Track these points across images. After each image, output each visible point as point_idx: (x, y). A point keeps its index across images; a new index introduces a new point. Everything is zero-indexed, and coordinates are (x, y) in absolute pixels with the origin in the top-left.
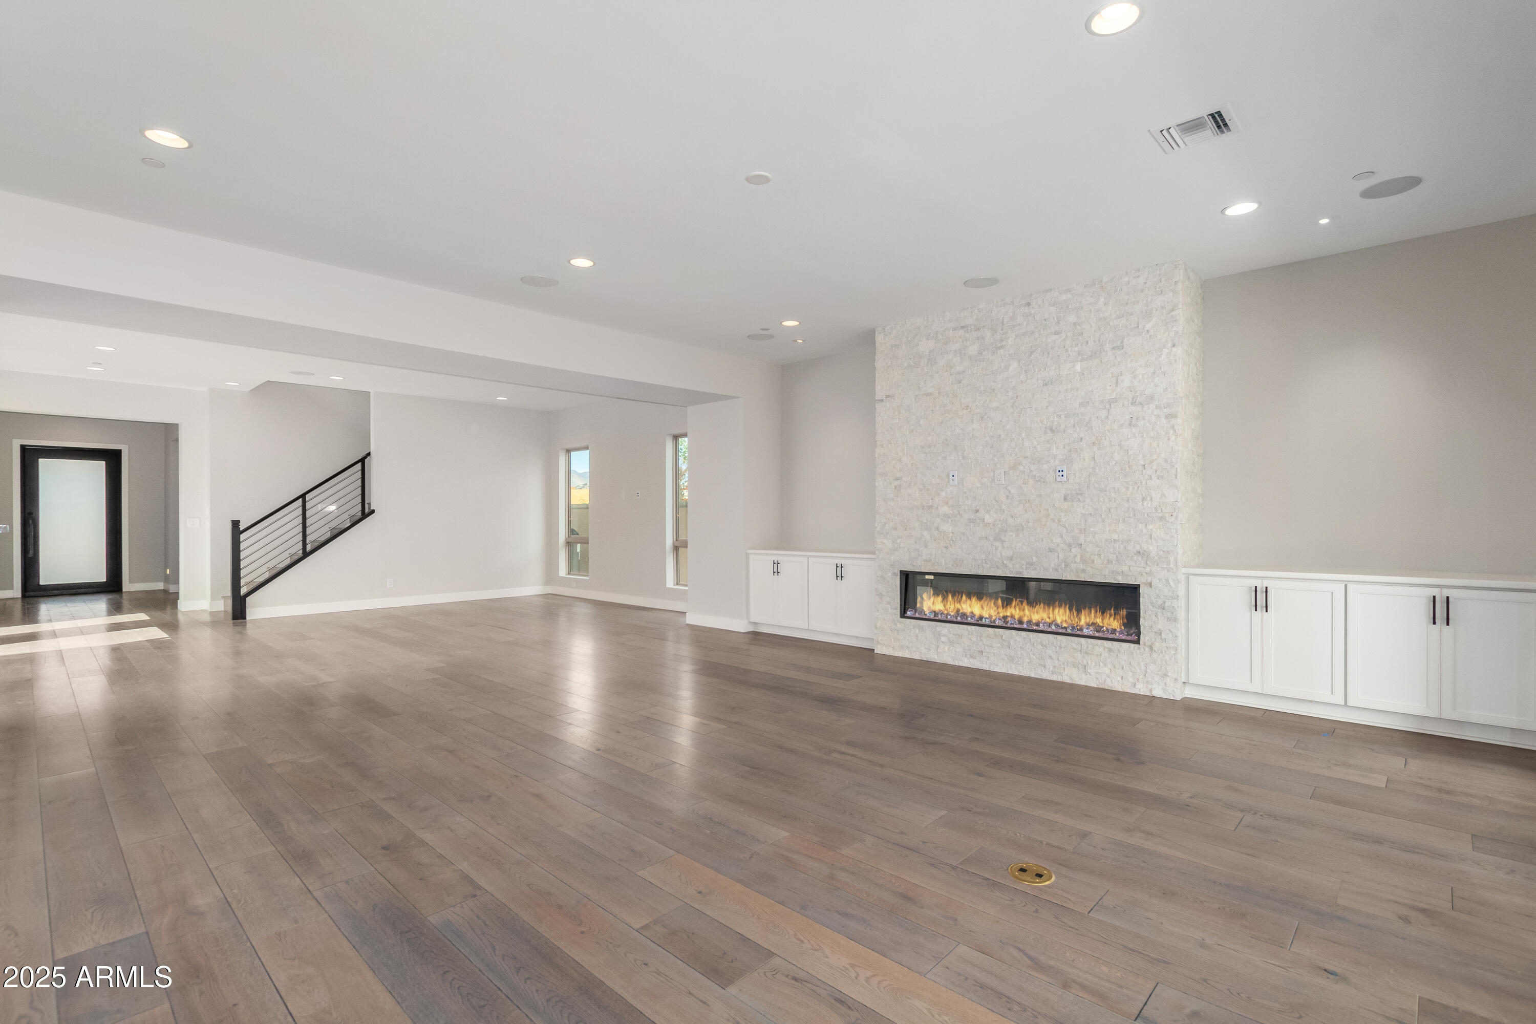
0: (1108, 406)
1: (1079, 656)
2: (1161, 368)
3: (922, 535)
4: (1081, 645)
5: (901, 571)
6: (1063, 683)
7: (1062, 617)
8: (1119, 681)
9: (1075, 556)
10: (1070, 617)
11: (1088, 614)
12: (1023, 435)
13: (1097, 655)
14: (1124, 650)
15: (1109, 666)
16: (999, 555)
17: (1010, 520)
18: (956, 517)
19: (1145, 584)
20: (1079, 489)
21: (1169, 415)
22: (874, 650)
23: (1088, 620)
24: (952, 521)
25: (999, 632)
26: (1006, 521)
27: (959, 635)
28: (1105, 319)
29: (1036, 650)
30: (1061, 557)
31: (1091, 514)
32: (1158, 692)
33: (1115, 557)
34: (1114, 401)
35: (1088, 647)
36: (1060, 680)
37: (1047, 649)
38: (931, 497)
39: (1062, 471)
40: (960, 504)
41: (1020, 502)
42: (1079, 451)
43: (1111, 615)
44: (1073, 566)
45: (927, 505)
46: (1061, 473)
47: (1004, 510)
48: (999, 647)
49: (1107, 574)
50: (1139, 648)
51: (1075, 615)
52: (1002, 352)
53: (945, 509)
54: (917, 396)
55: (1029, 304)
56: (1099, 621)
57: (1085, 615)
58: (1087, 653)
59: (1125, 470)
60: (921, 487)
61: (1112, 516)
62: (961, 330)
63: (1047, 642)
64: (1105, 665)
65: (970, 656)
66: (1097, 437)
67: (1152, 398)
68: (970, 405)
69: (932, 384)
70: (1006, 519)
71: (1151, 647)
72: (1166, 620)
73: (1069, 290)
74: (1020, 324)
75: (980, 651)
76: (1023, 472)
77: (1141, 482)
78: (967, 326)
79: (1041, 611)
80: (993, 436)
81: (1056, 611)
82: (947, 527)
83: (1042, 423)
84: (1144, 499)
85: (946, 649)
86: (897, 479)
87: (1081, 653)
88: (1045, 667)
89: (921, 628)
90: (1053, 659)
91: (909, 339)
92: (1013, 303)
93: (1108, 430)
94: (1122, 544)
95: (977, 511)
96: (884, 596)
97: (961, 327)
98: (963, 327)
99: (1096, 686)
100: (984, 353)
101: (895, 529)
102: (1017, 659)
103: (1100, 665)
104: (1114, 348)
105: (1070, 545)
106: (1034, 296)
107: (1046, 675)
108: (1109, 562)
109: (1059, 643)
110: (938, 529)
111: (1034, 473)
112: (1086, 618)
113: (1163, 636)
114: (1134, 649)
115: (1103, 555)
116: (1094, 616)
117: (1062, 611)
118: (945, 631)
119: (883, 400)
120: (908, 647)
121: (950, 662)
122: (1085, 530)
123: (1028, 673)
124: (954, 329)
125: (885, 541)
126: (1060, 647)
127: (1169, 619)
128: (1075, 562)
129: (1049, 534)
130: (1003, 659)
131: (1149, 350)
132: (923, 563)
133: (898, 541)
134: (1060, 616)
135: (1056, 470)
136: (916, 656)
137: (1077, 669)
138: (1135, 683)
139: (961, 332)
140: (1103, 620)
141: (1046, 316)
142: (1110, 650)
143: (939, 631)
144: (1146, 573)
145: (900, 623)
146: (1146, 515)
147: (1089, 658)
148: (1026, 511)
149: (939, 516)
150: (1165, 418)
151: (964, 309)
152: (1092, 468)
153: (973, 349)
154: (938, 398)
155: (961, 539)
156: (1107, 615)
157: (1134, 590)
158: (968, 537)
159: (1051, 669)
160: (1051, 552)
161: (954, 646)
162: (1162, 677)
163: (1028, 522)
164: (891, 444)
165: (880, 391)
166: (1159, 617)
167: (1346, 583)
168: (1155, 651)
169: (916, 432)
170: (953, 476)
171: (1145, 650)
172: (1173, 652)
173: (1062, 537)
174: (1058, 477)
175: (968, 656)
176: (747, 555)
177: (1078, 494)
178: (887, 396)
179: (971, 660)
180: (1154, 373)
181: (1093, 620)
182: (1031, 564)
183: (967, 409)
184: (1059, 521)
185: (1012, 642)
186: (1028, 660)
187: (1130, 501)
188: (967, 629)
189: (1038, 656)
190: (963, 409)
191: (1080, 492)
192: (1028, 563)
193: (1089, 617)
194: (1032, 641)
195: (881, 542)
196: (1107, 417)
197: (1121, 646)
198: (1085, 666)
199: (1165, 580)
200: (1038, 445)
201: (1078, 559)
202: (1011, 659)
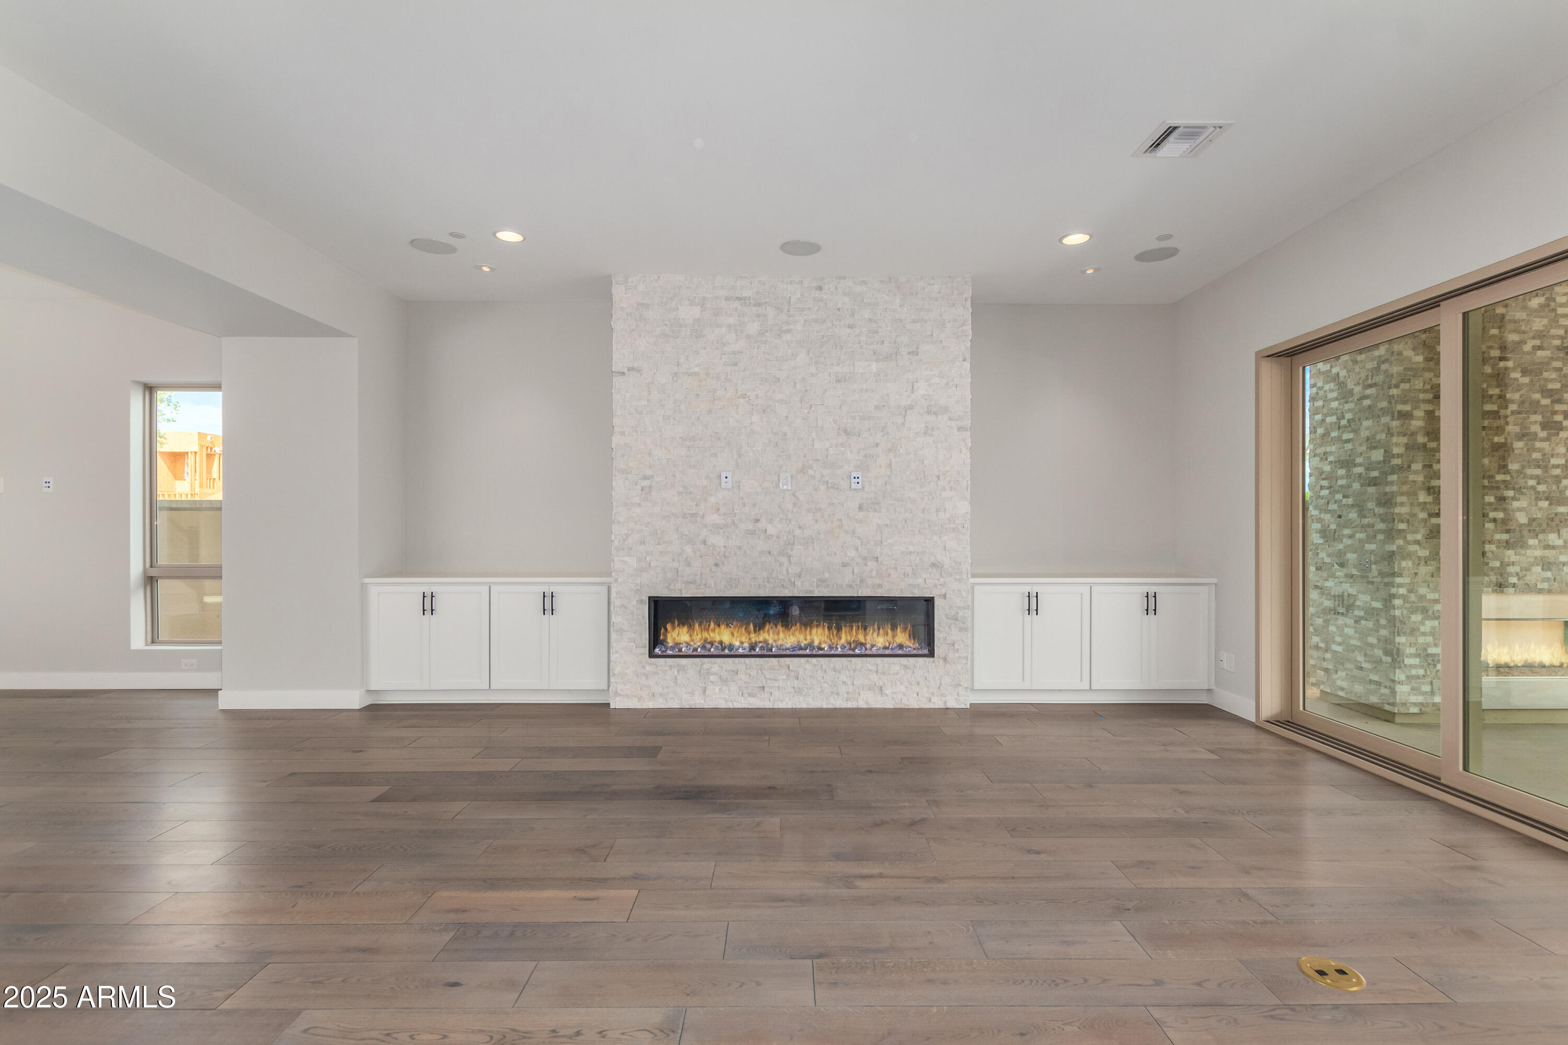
0: (903, 413)
1: (874, 677)
2: (953, 381)
3: (683, 550)
4: (877, 665)
5: (650, 598)
6: (858, 709)
7: (820, 637)
8: (915, 698)
9: (871, 571)
10: (829, 637)
11: (849, 631)
12: (814, 435)
13: (894, 674)
14: (920, 665)
15: (905, 684)
16: (785, 573)
17: (798, 532)
18: (731, 528)
19: (939, 596)
20: (875, 498)
21: (961, 428)
22: (609, 704)
23: (849, 638)
24: (724, 532)
25: (785, 662)
26: (793, 532)
27: (733, 671)
28: (901, 320)
29: (828, 676)
30: (856, 571)
31: (887, 525)
32: (952, 704)
33: (911, 570)
34: (911, 407)
35: (884, 667)
36: (855, 706)
37: (840, 674)
38: (695, 503)
39: (858, 478)
40: (735, 511)
41: (809, 510)
42: (874, 456)
43: (874, 630)
44: (870, 581)
45: (690, 512)
46: (857, 480)
47: (790, 520)
48: (784, 680)
49: (903, 588)
50: (934, 662)
51: (835, 633)
52: (788, 337)
53: (713, 518)
54: (675, 374)
55: (820, 288)
56: (861, 638)
57: (846, 632)
58: (884, 673)
59: (921, 480)
60: (681, 489)
61: (907, 528)
62: (737, 302)
63: (841, 667)
64: (901, 683)
65: (748, 694)
66: (893, 444)
67: (946, 410)
68: (748, 394)
69: (697, 362)
70: (793, 530)
71: (945, 659)
72: (958, 630)
73: (864, 283)
74: (810, 309)
75: (760, 687)
76: (814, 477)
77: (935, 493)
78: (745, 299)
79: (797, 633)
80: (777, 433)
81: (814, 631)
82: (717, 540)
83: (835, 423)
84: (937, 510)
85: (717, 690)
86: (645, 478)
87: (877, 674)
88: (838, 694)
89: (682, 669)
90: (847, 685)
91: (664, 300)
92: (801, 282)
93: (904, 437)
94: (918, 556)
95: (757, 521)
96: (625, 631)
97: (737, 298)
98: (738, 299)
99: (892, 707)
100: (767, 334)
101: (643, 542)
102: (806, 690)
103: (896, 684)
104: (909, 353)
105: (865, 559)
106: (826, 281)
107: (839, 703)
108: (906, 575)
109: (854, 666)
110: (704, 542)
111: (826, 479)
112: (846, 636)
113: (956, 646)
114: (929, 663)
115: (899, 569)
116: (856, 633)
117: (820, 630)
118: (715, 668)
119: (624, 373)
120: (661, 695)
121: (722, 705)
122: (881, 542)
123: (820, 704)
124: (728, 299)
125: (627, 559)
126: (855, 671)
127: (961, 629)
128: (872, 577)
129: (843, 547)
130: (790, 692)
131: (942, 360)
132: (684, 585)
133: (648, 559)
134: (818, 636)
135: (850, 476)
136: (675, 704)
137: (872, 692)
138: (931, 698)
139: (737, 304)
140: (865, 636)
141: (840, 305)
142: (906, 667)
143: (707, 669)
144: (941, 585)
145: (650, 664)
146: (940, 526)
147: (885, 678)
148: (816, 521)
149: (706, 526)
150: (958, 431)
151: (741, 277)
152: (888, 476)
153: (753, 328)
154: (705, 380)
155: (736, 554)
156: (870, 630)
157: (929, 602)
158: (745, 552)
159: (845, 696)
160: (845, 566)
161: (727, 685)
162: (954, 687)
163: (820, 534)
164: (636, 431)
165: (621, 358)
166: (952, 628)
167: (1091, 585)
168: (949, 662)
169: (674, 419)
170: (726, 478)
171: (939, 663)
172: (964, 662)
173: (857, 550)
174: (853, 484)
175: (746, 695)
176: (364, 588)
177: (873, 503)
178: (630, 369)
179: (749, 699)
180: (947, 384)
181: (854, 637)
182: (822, 581)
183: (744, 398)
184: (854, 532)
185: (801, 672)
186: (819, 690)
187: (926, 512)
188: (744, 663)
189: (830, 683)
190: (739, 397)
191: (876, 502)
192: (819, 580)
193: (850, 634)
194: (824, 667)
195: (621, 561)
196: (903, 424)
197: (916, 661)
198: (881, 687)
199: (958, 591)
200: (830, 447)
201: (874, 574)
202: (799, 691)
